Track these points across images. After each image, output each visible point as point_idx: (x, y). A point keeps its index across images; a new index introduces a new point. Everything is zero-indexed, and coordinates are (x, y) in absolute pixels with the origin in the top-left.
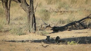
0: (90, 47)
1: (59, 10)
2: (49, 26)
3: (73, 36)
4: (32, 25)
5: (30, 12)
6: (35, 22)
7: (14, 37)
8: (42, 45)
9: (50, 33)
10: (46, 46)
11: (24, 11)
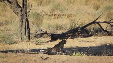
0: (101, 60)
1: (53, 13)
2: (46, 33)
3: (76, 45)
4: (25, 32)
5: (22, 15)
6: (28, 28)
7: (2, 47)
8: (41, 57)
9: (47, 42)
10: (46, 58)
11: (15, 14)
